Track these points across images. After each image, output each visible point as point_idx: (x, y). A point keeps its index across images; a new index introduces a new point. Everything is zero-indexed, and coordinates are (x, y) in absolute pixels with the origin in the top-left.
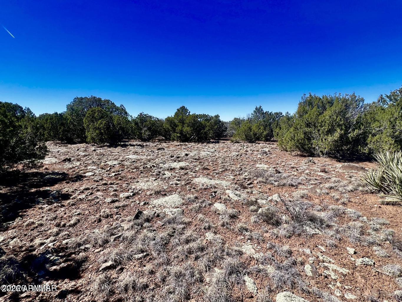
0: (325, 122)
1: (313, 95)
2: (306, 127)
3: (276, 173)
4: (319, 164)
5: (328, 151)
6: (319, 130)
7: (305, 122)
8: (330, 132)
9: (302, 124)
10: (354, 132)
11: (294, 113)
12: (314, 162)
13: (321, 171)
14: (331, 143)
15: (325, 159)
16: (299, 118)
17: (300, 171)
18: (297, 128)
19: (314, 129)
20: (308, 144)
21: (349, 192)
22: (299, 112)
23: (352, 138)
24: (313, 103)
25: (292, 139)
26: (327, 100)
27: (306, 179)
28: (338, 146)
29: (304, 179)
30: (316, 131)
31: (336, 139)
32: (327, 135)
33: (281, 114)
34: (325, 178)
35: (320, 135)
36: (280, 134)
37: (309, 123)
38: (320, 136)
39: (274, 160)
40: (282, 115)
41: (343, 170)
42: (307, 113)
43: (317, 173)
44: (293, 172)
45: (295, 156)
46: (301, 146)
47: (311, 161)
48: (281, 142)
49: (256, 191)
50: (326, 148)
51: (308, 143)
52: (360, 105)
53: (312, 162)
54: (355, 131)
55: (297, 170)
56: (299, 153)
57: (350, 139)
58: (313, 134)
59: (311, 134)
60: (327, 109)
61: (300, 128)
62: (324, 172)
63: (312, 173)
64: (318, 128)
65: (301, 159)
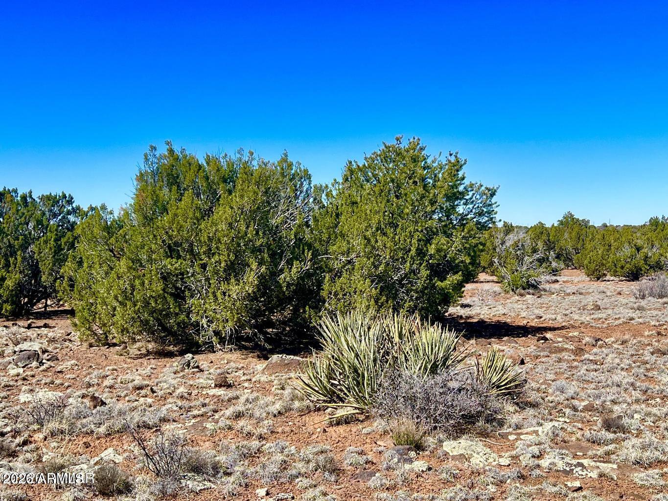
0: (219, 240)
1: (177, 149)
2: (168, 257)
3: (95, 407)
4: (212, 371)
5: (235, 329)
6: (204, 267)
7: (164, 241)
8: (235, 269)
9: (153, 246)
10: (291, 268)
11: (124, 206)
12: (198, 367)
13: (216, 386)
14: (238, 304)
15: (228, 356)
16: (144, 225)
17: (160, 393)
18: (139, 261)
19: (192, 262)
20: (177, 314)
21: (275, 416)
22: (139, 207)
23: (288, 285)
24: (181, 176)
25: (126, 297)
26: (218, 170)
27: (180, 408)
28: (258, 313)
29: (175, 408)
30: (197, 269)
31: (250, 292)
32: (227, 280)
33: (70, 202)
34: (227, 398)
35: (208, 279)
36: (81, 283)
37: (177, 244)
38: (210, 284)
39: (74, 376)
40: (74, 205)
41: (271, 375)
42: (165, 210)
43: (208, 392)
44: (142, 399)
45: (141, 356)
46: (158, 320)
47: (188, 365)
48: (86, 314)
49: (50, 454)
50: (227, 321)
51: (177, 310)
52: (305, 189)
53: (193, 368)
54: (292, 265)
55: (153, 391)
56: (151, 346)
57: (285, 288)
58: (188, 277)
59: (182, 279)
60: (221, 202)
61: (150, 260)
62: (224, 386)
63: (195, 392)
64: (201, 260)
65: (159, 364)
